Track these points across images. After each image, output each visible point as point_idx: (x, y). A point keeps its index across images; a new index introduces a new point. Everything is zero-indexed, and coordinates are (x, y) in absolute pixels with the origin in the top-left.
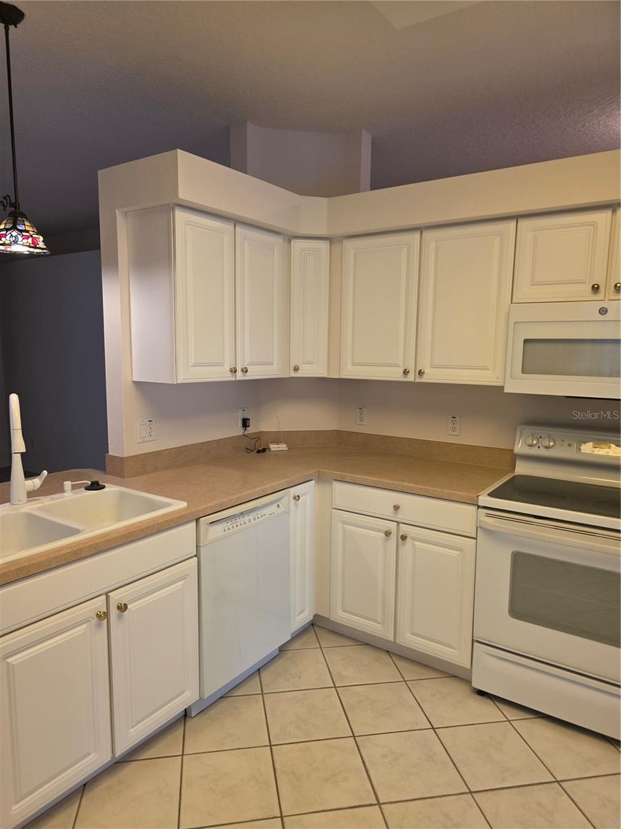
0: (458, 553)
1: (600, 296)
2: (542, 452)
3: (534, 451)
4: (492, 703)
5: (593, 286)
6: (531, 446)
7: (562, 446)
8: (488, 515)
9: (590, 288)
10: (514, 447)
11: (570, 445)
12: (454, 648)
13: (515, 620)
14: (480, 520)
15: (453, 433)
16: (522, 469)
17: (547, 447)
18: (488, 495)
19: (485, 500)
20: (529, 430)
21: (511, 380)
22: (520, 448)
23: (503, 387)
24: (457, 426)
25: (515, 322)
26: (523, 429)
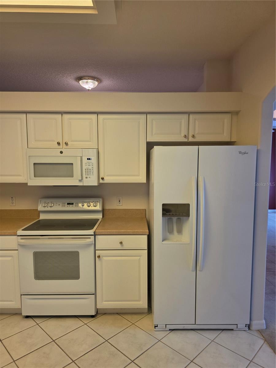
0: (11, 258)
1: (61, 147)
2: (49, 209)
3: (46, 209)
4: (32, 319)
5: (58, 143)
6: (45, 207)
7: (56, 205)
8: (22, 239)
9: (57, 144)
10: (38, 208)
11: (59, 205)
12: (13, 301)
13: (37, 280)
14: (18, 242)
15: (12, 205)
16: (43, 217)
17: (51, 207)
18: (22, 230)
19: (20, 232)
20: (44, 200)
21: (30, 180)
22: (40, 208)
23: (27, 183)
24: (14, 201)
25: (29, 156)
26: (41, 200)
